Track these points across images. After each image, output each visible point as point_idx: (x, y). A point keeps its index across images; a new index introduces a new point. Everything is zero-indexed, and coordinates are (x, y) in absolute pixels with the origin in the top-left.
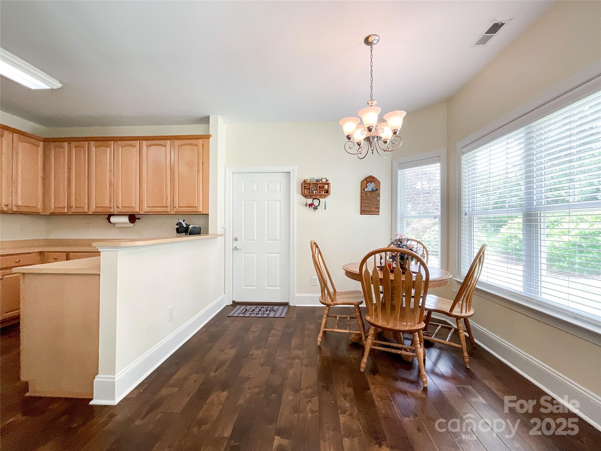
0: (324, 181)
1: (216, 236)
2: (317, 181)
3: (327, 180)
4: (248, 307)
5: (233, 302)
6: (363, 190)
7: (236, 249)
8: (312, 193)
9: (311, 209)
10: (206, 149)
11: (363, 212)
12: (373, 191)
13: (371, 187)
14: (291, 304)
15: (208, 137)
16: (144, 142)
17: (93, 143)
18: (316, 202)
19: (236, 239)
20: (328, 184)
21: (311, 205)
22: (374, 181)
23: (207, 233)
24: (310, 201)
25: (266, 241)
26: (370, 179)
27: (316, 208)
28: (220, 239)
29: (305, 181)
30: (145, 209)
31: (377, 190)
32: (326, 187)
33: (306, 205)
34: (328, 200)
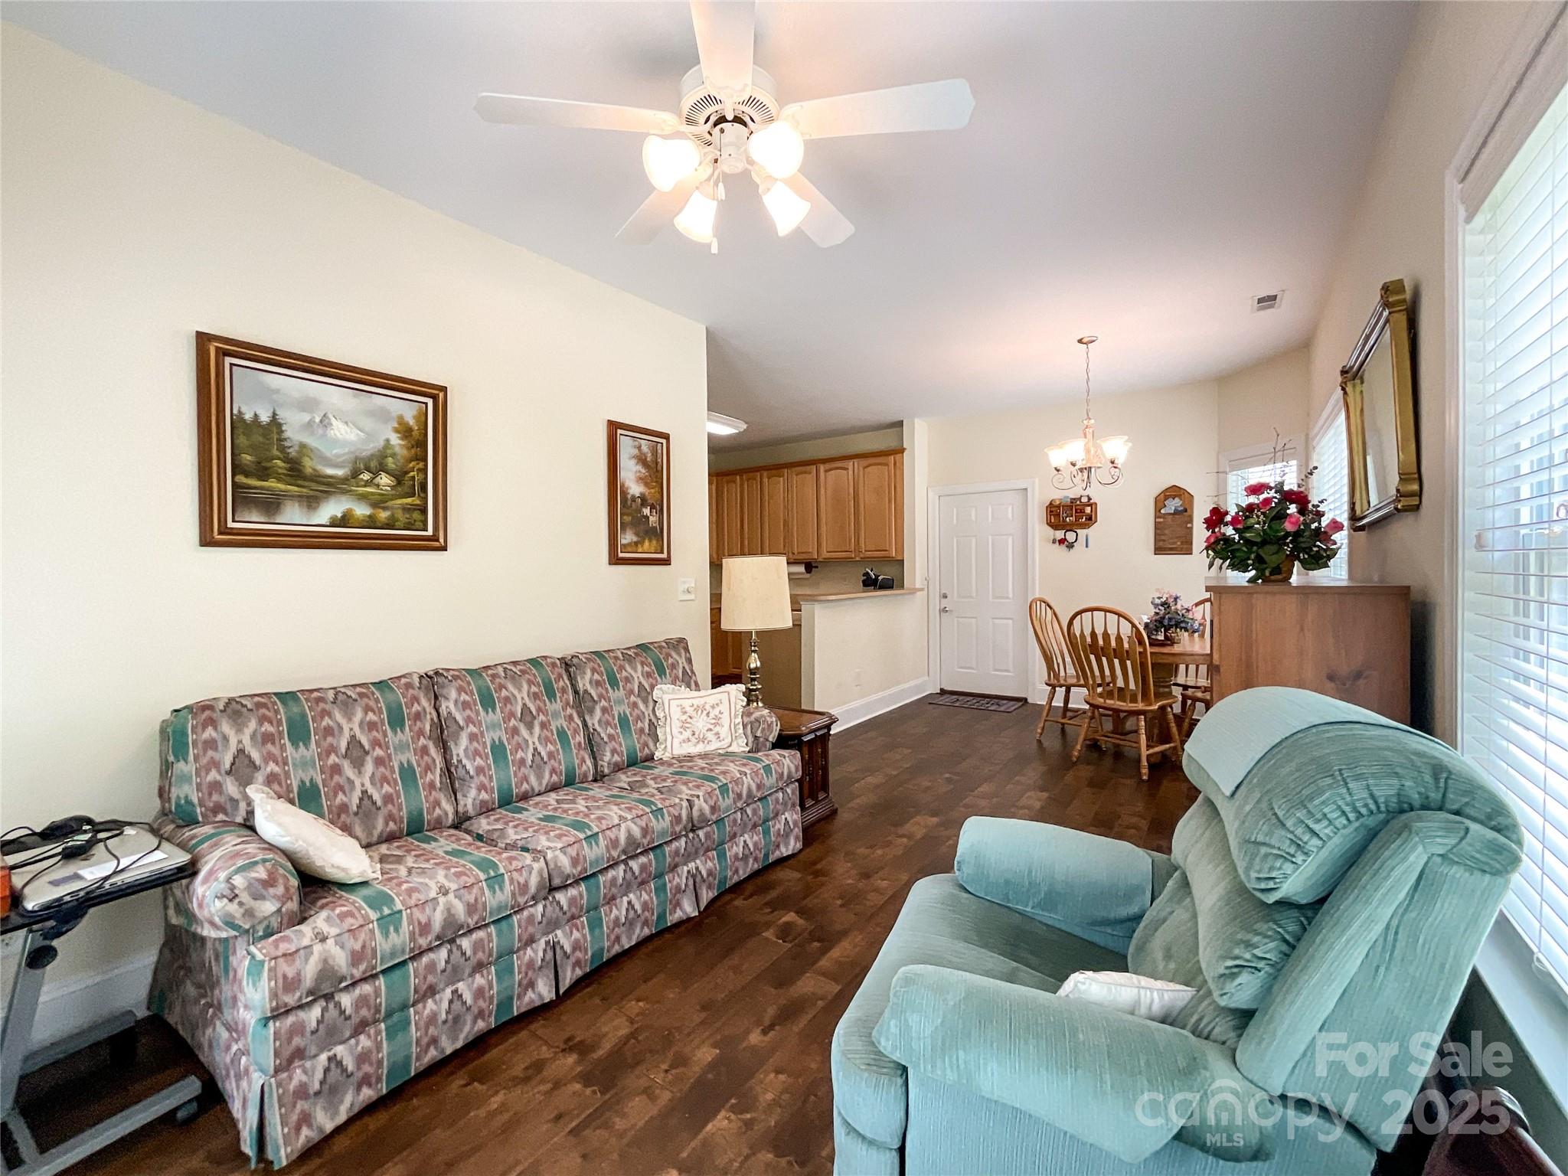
0: (1084, 500)
1: (914, 591)
2: (1073, 500)
3: (1090, 499)
4: (961, 698)
5: (941, 690)
6: (1157, 510)
7: (944, 610)
8: (1064, 521)
9: (1063, 547)
10: (899, 467)
11: (1159, 550)
12: (1176, 512)
13: (1173, 505)
14: (1030, 701)
15: (902, 451)
16: (822, 468)
17: (765, 474)
18: (1071, 537)
19: (945, 597)
20: (1091, 505)
21: (1062, 541)
22: (1179, 496)
23: (902, 586)
24: (1060, 534)
25: (991, 599)
26: (1174, 492)
27: (1071, 546)
28: (920, 596)
29: (1051, 504)
30: (825, 554)
31: (1186, 510)
32: (1088, 510)
33: (1054, 542)
34: (1092, 532)
